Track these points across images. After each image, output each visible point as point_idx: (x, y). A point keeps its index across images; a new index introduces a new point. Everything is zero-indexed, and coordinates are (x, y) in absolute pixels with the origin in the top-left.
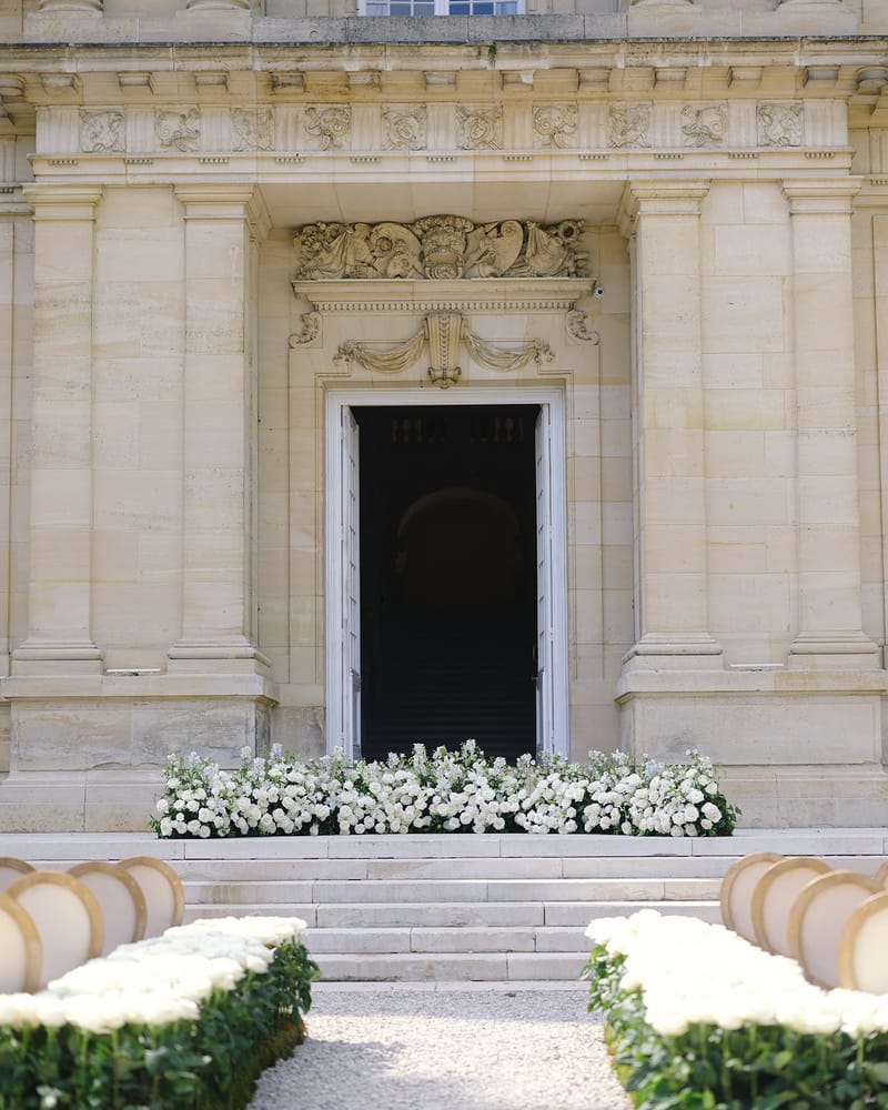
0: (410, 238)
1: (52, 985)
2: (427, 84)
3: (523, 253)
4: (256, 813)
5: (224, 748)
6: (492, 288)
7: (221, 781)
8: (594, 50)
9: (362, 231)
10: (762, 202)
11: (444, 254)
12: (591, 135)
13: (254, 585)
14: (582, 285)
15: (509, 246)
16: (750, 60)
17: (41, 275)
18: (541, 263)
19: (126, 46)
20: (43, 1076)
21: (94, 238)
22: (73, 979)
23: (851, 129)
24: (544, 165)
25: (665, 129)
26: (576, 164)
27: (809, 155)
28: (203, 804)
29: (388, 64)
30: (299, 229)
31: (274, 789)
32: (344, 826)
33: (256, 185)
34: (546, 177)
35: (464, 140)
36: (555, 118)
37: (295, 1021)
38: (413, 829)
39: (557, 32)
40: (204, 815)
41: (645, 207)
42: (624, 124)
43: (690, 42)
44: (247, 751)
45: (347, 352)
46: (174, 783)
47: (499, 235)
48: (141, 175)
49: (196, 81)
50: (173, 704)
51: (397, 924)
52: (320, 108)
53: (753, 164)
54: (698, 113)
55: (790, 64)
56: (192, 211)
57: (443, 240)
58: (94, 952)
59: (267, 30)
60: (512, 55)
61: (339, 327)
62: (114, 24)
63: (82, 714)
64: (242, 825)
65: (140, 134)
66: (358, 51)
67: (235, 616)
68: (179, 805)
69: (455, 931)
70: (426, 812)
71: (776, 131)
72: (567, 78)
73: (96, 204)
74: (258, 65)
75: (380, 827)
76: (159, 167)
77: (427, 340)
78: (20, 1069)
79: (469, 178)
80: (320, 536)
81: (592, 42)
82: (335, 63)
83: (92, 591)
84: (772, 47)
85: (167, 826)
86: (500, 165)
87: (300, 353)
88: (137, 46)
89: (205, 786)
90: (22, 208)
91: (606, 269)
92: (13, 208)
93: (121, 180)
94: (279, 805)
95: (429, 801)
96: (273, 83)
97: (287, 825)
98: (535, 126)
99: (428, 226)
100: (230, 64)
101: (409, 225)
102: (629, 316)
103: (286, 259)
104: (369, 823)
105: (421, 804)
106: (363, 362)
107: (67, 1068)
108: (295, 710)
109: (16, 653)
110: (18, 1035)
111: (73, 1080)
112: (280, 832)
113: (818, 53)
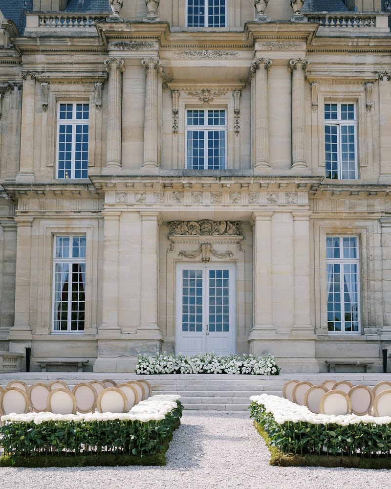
0: (197, 225)
1: (130, 411)
2: (203, 187)
3: (226, 229)
4: (161, 368)
5: (151, 352)
6: (218, 238)
7: (152, 360)
8: (245, 179)
9: (185, 223)
10: (286, 217)
11: (206, 229)
12: (244, 200)
13: (158, 312)
14: (241, 237)
15: (222, 228)
16: (284, 182)
17: (105, 234)
18: (230, 232)
19: (127, 176)
20: (130, 433)
21: (119, 224)
22: (133, 409)
23: (309, 199)
24: (232, 207)
25: (263, 198)
26: (240, 207)
27: (299, 206)
28: (148, 366)
29: (194, 182)
30: (169, 223)
31: (165, 363)
32: (182, 372)
33: (160, 212)
34: (233, 210)
35: (212, 201)
36: (235, 196)
37: (178, 420)
38: (199, 373)
39: (236, 174)
40: (148, 369)
41: (257, 218)
42: (252, 197)
43: (269, 177)
44: (158, 353)
45: (181, 254)
46: (140, 361)
47: (220, 225)
48: (131, 209)
49: (145, 185)
50: (138, 341)
51: (198, 396)
52: (176, 192)
53: (285, 208)
54: (271, 195)
55: (294, 183)
56: (144, 218)
57: (206, 226)
58: (136, 403)
59: (163, 173)
60: (225, 180)
61: (179, 247)
62: (124, 171)
63: (116, 343)
64: (157, 371)
65: (131, 198)
66: (186, 178)
67: (154, 319)
68: (142, 366)
69: (212, 398)
70: (202, 369)
71: (291, 200)
72: (239, 185)
73: (120, 216)
74: (161, 182)
75: (191, 372)
76: (135, 207)
77: (202, 251)
78: (125, 431)
79: (213, 210)
80: (174, 299)
81: (245, 177)
82: (180, 181)
83: (118, 313)
84: (291, 179)
85: (139, 371)
86: (221, 207)
87: (170, 253)
88: (131, 176)
89: (148, 362)
90: (100, 217)
91: (247, 233)
92: (98, 217)
93: (126, 210)
94: (166, 366)
95: (203, 366)
96: (164, 186)
97: (168, 372)
98: (230, 197)
99: (202, 222)
100: (154, 181)
101: (197, 222)
102: (252, 245)
103: (166, 230)
104: (188, 371)
105: (201, 367)
106: (185, 256)
107: (136, 431)
108: (168, 343)
109: (99, 328)
110: (124, 422)
111: (138, 433)
112: (166, 373)
113: (301, 180)
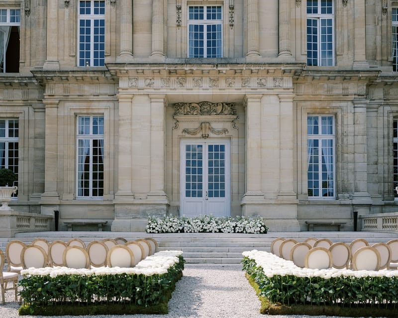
0: (198, 106)
1: (136, 266)
2: (203, 73)
3: (222, 110)
4: (167, 228)
5: (159, 214)
6: (215, 117)
7: (160, 221)
8: (239, 66)
9: (188, 105)
10: (274, 99)
11: (206, 110)
12: (238, 84)
13: (165, 180)
14: (235, 117)
15: (219, 108)
16: (272, 68)
17: (120, 113)
18: (226, 112)
19: (138, 64)
20: (136, 285)
21: (131, 106)
22: (140, 264)
23: (293, 83)
24: (227, 91)
25: (254, 83)
26: (234, 91)
27: (284, 89)
28: (156, 226)
29: (195, 68)
30: (174, 104)
31: (171, 223)
32: (185, 231)
33: (166, 95)
34: (228, 93)
35: (210, 85)
36: (230, 81)
37: (181, 272)
38: (199, 232)
39: (231, 62)
40: (156, 229)
41: (249, 100)
42: (245, 82)
43: (259, 64)
44: (165, 215)
45: (185, 131)
46: (150, 222)
47: (217, 106)
48: (142, 92)
49: (153, 72)
50: (148, 205)
51: (198, 252)
52: (180, 78)
53: (272, 91)
54: (261, 80)
55: (281, 69)
56: (152, 100)
57: (205, 107)
58: (142, 259)
59: (169, 61)
60: (221, 66)
61: (183, 126)
62: (136, 59)
63: (129, 207)
64: (164, 230)
65: (141, 83)
66: (188, 65)
67: (162, 187)
68: (151, 226)
69: (210, 253)
70: (202, 228)
71: (277, 84)
72: (233, 72)
73: (132, 98)
74: (166, 69)
75: (193, 231)
76: (145, 91)
77: (202, 129)
78: (131, 284)
79: (212, 93)
80: (179, 170)
81: (238, 64)
82: (183, 68)
83: (132, 182)
84: (277, 65)
85: (149, 231)
86: (218, 91)
87: (175, 131)
88: (141, 64)
89: (156, 222)
90: (116, 99)
91: (240, 113)
92: (114, 99)
93: (137, 93)
94: (172, 226)
95: (203, 226)
96: (170, 72)
97: (173, 231)
98: (226, 82)
99: (202, 104)
100: (161, 68)
101: (198, 104)
102: (245, 124)
103: (172, 111)
104: (190, 230)
105: (201, 226)
106: (188, 133)
107: (141, 283)
108: (173, 207)
109: (116, 194)
110: (131, 276)
111: (143, 286)
112: (172, 232)
113: (287, 67)
